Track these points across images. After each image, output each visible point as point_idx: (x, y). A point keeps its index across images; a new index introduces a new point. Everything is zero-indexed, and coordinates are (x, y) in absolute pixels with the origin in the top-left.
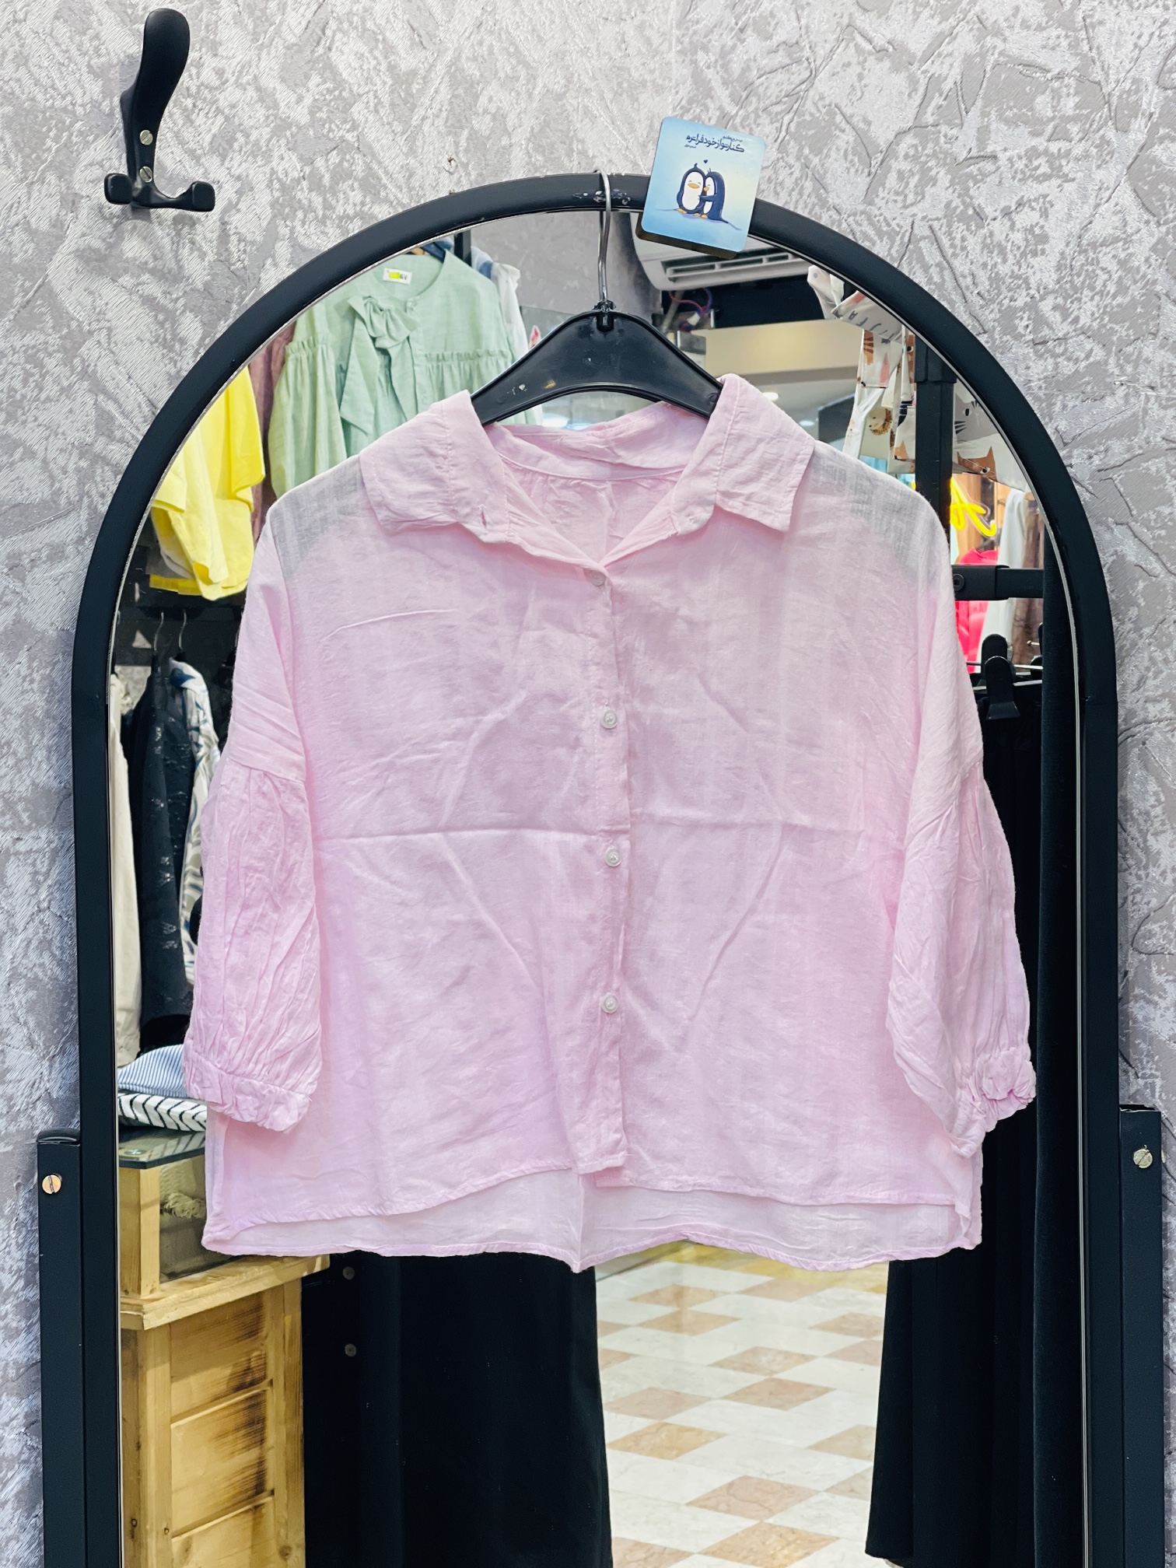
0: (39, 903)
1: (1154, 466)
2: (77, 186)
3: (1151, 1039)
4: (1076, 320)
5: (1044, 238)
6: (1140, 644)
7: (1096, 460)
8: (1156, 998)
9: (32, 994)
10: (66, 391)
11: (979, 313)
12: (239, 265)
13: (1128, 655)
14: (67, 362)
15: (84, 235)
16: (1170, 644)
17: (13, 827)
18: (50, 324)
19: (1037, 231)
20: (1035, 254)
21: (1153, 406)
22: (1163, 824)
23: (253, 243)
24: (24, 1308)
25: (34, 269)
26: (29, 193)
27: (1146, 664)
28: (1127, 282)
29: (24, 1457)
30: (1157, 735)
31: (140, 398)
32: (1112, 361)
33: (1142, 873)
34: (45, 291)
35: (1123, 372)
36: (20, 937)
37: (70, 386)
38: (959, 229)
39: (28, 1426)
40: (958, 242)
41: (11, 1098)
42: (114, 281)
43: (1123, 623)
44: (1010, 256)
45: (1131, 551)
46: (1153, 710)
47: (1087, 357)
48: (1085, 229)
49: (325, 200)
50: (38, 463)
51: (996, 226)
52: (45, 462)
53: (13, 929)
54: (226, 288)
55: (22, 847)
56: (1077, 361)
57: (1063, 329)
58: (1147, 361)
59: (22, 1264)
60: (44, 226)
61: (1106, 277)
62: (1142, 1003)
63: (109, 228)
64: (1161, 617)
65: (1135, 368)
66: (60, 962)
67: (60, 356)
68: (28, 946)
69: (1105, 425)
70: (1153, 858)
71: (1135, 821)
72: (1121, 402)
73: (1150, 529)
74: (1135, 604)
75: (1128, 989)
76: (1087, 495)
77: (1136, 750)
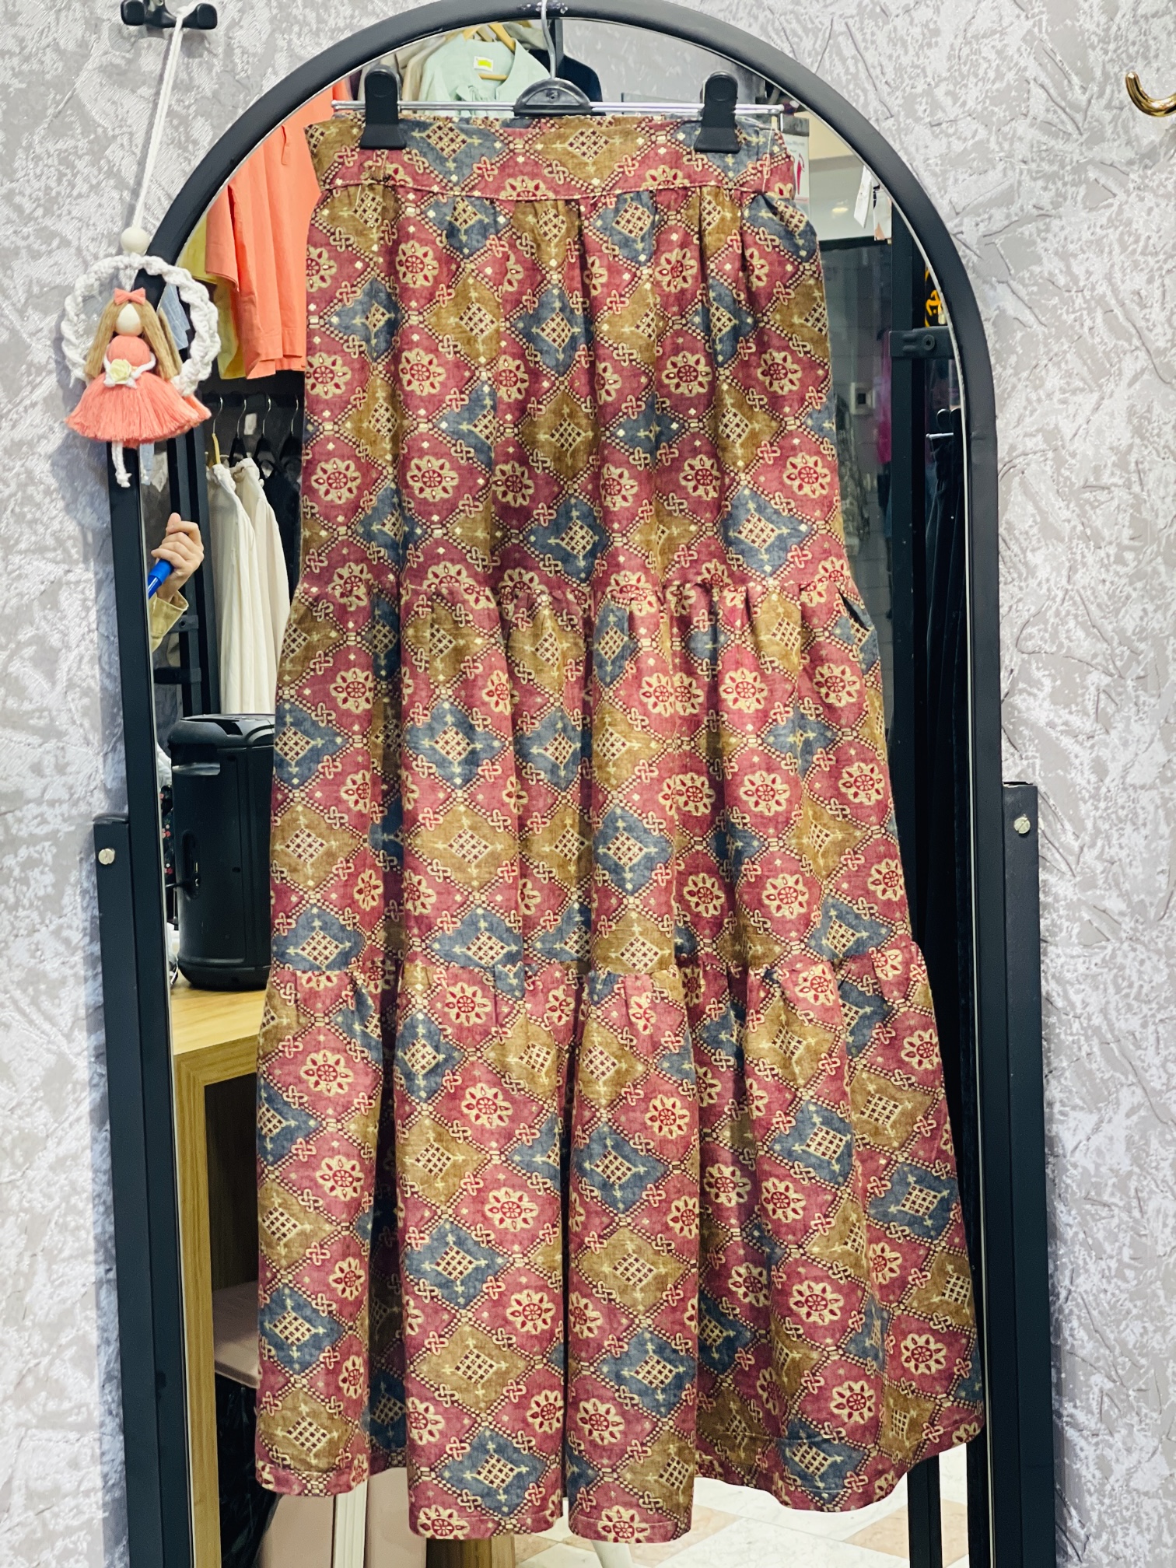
0: (89, 625)
1: (1028, 230)
2: (99, 11)
3: (1032, 726)
4: (964, 104)
5: (936, 32)
6: (1020, 386)
7: (981, 225)
8: (1035, 691)
9: (86, 701)
10: (95, 188)
11: (887, 99)
12: (243, 74)
13: (1009, 396)
14: (94, 163)
15: (106, 53)
16: (1042, 386)
17: (63, 561)
18: (79, 131)
19: (932, 26)
20: (930, 45)
21: (1025, 177)
22: (1039, 541)
23: (254, 55)
24: (89, 961)
25: (63, 84)
26: (58, 20)
27: (1024, 403)
28: (1003, 69)
29: (95, 1081)
30: (1033, 466)
31: (160, 193)
32: (993, 139)
33: (1023, 584)
34: (75, 103)
35: (1002, 149)
36: (75, 652)
37: (99, 184)
38: (869, 24)
39: (97, 1057)
40: (868, 36)
41: (71, 788)
42: (133, 91)
43: (1004, 368)
44: (910, 48)
45: (1011, 307)
46: (1030, 443)
47: (973, 137)
48: (969, 23)
49: (318, 15)
50: (73, 250)
51: (898, 22)
52: (79, 250)
53: (68, 648)
54: (233, 95)
55: (71, 577)
56: (965, 140)
57: (953, 111)
58: (1021, 139)
59: (87, 924)
60: (71, 46)
61: (985, 65)
62: (1025, 695)
63: (128, 46)
64: (1034, 363)
65: (1011, 144)
66: (109, 675)
67: (87, 158)
68: (80, 661)
69: (988, 195)
70: (1032, 571)
71: (1017, 540)
72: (1001, 175)
73: (1025, 286)
74: (1014, 352)
75: (1013, 684)
76: (975, 258)
77: (1017, 479)
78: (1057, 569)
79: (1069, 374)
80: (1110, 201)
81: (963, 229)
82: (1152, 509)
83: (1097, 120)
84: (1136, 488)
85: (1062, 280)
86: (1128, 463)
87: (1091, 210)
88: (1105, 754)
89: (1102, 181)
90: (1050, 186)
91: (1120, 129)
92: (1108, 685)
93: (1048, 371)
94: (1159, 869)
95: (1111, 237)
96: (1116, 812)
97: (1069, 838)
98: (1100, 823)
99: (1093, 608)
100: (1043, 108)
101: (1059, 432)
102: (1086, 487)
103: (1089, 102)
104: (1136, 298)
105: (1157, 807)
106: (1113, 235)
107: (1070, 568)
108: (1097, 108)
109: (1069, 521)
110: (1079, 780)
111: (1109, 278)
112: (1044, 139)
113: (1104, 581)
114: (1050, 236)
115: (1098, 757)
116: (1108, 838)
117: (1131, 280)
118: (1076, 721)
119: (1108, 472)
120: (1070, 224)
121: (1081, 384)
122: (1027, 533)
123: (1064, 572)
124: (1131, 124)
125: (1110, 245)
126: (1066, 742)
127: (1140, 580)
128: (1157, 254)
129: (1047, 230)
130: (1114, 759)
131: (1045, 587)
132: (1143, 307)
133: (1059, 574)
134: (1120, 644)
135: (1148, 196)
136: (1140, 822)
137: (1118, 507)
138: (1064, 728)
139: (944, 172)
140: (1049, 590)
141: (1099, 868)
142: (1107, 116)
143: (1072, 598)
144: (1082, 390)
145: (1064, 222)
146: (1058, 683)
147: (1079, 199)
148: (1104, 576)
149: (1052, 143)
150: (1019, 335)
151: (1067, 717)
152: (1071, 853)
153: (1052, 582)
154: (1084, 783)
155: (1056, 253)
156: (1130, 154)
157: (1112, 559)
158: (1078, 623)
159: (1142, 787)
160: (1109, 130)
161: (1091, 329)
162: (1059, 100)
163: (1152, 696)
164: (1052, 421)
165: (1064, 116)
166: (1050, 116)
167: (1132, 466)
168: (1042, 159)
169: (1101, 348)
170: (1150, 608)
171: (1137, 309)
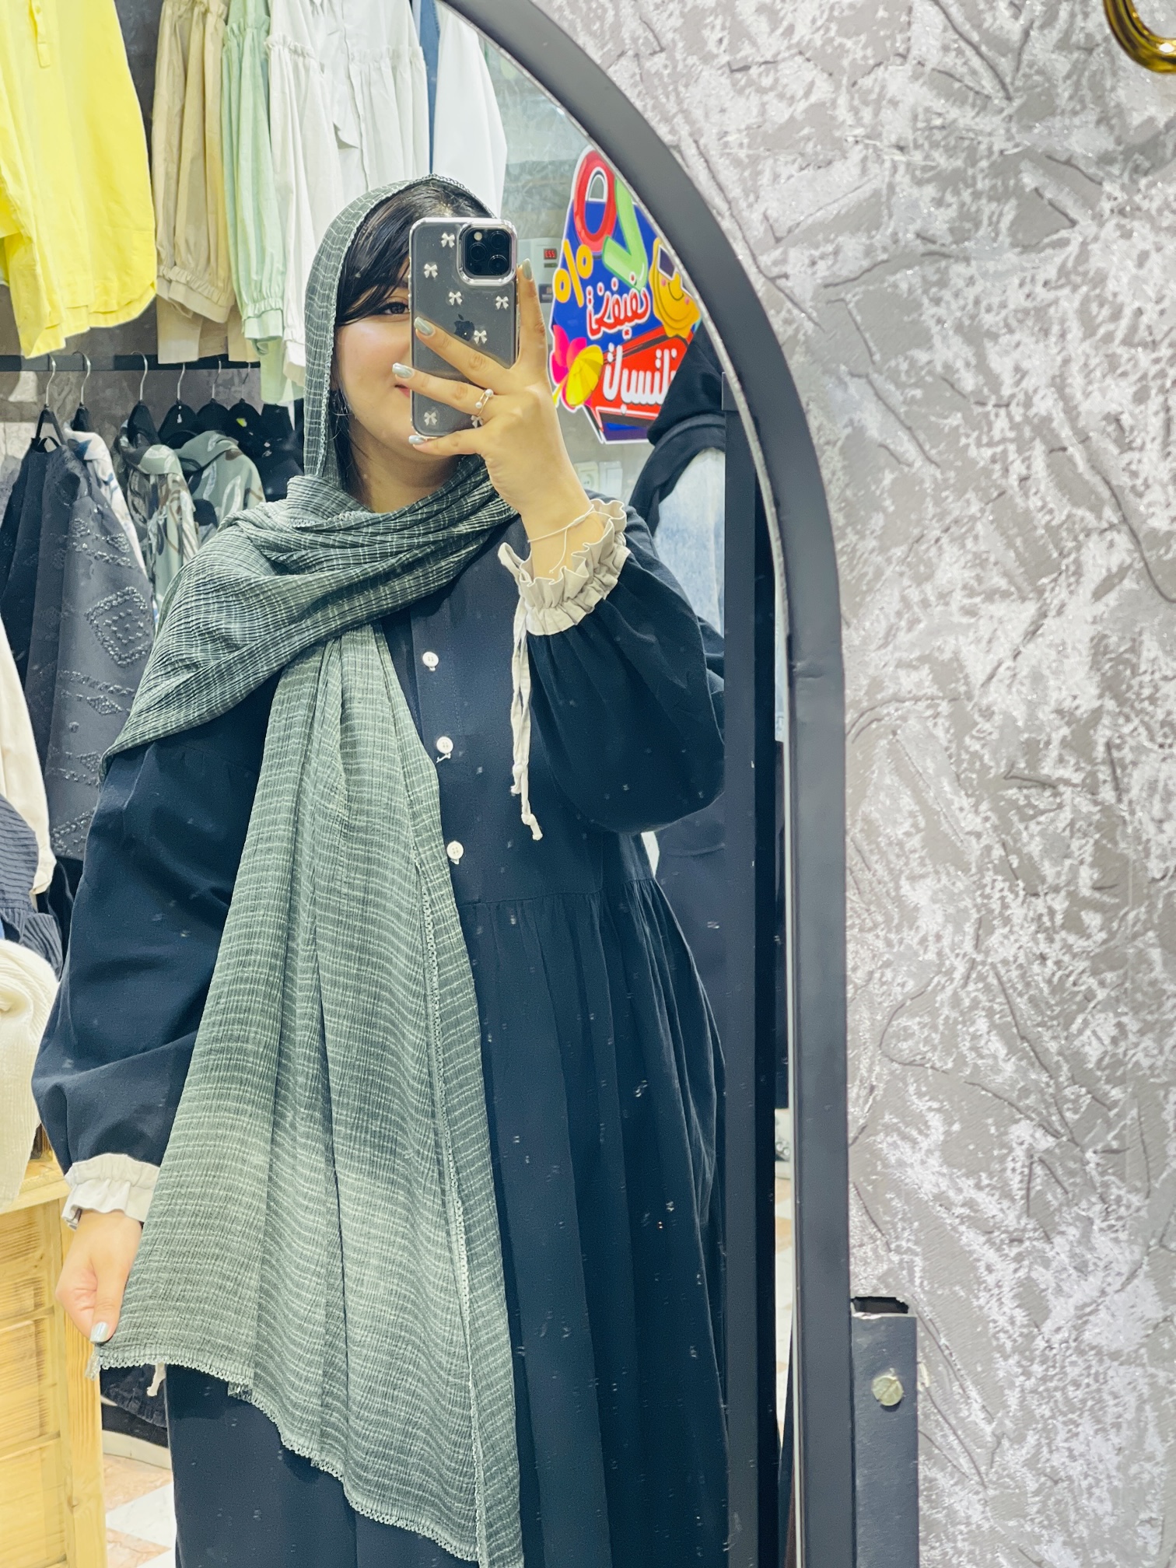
1: (906, 279)
3: (909, 1195)
4: (790, 30)
6: (888, 572)
7: (822, 265)
8: (914, 1133)
11: (654, 17)
13: (870, 590)
16: (929, 577)
21: (902, 179)
22: (923, 864)
27: (896, 605)
30: (912, 722)
33: (892, 936)
35: (859, 121)
43: (862, 537)
45: (872, 420)
46: (908, 681)
47: (807, 94)
56: (792, 100)
57: (770, 44)
58: (894, 103)
62: (896, 1137)
64: (916, 532)
65: (876, 114)
69: (834, 209)
70: (910, 916)
71: (883, 854)
72: (856, 171)
73: (900, 386)
74: (880, 508)
75: (875, 1113)
76: (809, 326)
77: (883, 742)
78: (956, 920)
79: (980, 562)
80: (1064, 233)
81: (788, 269)
82: (1137, 838)
83: (1040, 72)
84: (1107, 794)
85: (969, 382)
86: (1091, 745)
87: (1026, 249)
88: (1044, 1277)
89: (1048, 195)
90: (949, 198)
91: (1085, 92)
92: (1047, 1151)
93: (940, 548)
94: (1143, 1516)
95: (1064, 304)
96: (1063, 1389)
97: (977, 1416)
98: (1033, 1402)
99: (1022, 1003)
100: (938, 44)
101: (962, 668)
102: (1011, 777)
103: (1026, 34)
104: (1111, 428)
105: (1142, 1402)
106: (1068, 303)
107: (980, 922)
108: (1041, 48)
109: (978, 836)
110: (995, 1314)
111: (1059, 384)
112: (939, 104)
113: (1043, 958)
114: (947, 295)
115: (1028, 1278)
116: (1048, 1433)
117: (1103, 392)
118: (990, 1205)
119: (1054, 752)
120: (985, 275)
121: (1003, 583)
122: (901, 844)
123: (969, 928)
124: (1108, 84)
125: (1063, 321)
126: (971, 1238)
127: (1112, 969)
128: (1155, 345)
129: (943, 283)
130: (1059, 1290)
131: (933, 948)
132: (1126, 447)
133: (959, 929)
134: (1073, 1080)
135: (1140, 228)
136: (1109, 1419)
137: (1072, 824)
138: (965, 1211)
139: (754, 160)
140: (940, 954)
141: (1032, 1485)
142: (1062, 64)
143: (982, 978)
144: (1005, 595)
145: (972, 270)
146: (956, 1127)
147: (1005, 224)
148: (1043, 947)
149: (954, 113)
150: (888, 478)
151: (973, 1194)
152: (981, 1444)
153: (946, 942)
154: (1002, 1321)
155: (959, 328)
156: (1105, 142)
157: (1059, 919)
158: (993, 1026)
159: (1115, 1356)
160: (1064, 92)
161: (1023, 480)
162: (966, 28)
163: (1135, 1190)
164: (948, 645)
165: (976, 62)
166: (950, 61)
167: (1100, 752)
168: (935, 145)
169: (1042, 519)
170: (1132, 1025)
171: (1114, 450)
